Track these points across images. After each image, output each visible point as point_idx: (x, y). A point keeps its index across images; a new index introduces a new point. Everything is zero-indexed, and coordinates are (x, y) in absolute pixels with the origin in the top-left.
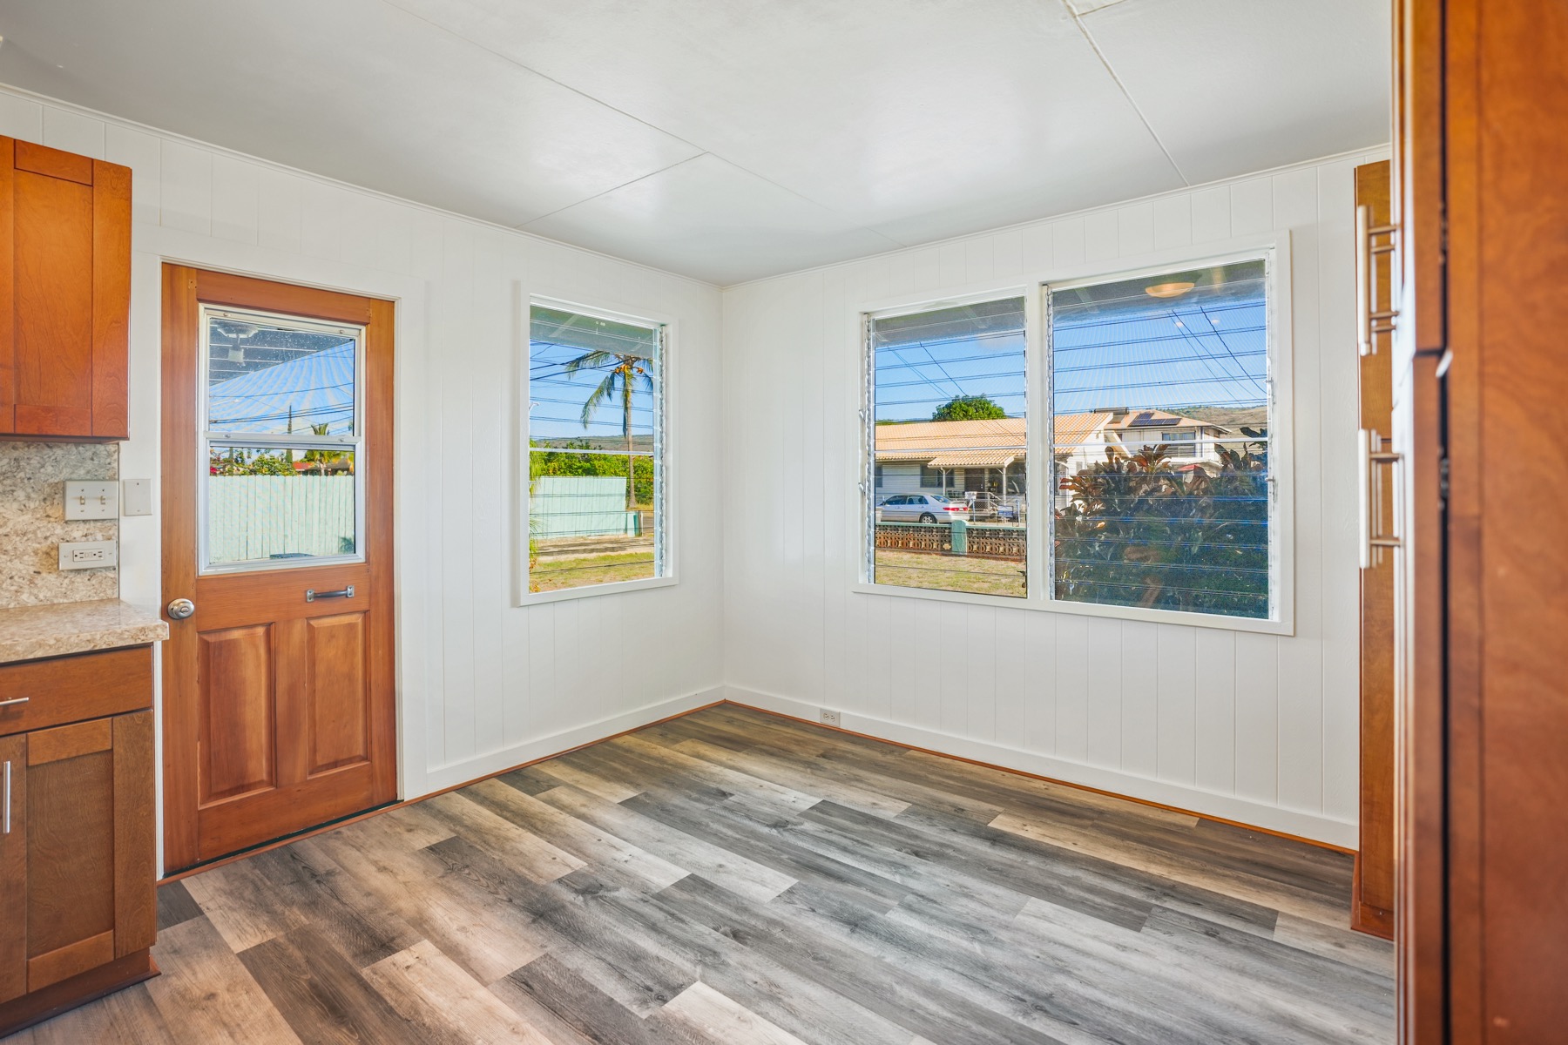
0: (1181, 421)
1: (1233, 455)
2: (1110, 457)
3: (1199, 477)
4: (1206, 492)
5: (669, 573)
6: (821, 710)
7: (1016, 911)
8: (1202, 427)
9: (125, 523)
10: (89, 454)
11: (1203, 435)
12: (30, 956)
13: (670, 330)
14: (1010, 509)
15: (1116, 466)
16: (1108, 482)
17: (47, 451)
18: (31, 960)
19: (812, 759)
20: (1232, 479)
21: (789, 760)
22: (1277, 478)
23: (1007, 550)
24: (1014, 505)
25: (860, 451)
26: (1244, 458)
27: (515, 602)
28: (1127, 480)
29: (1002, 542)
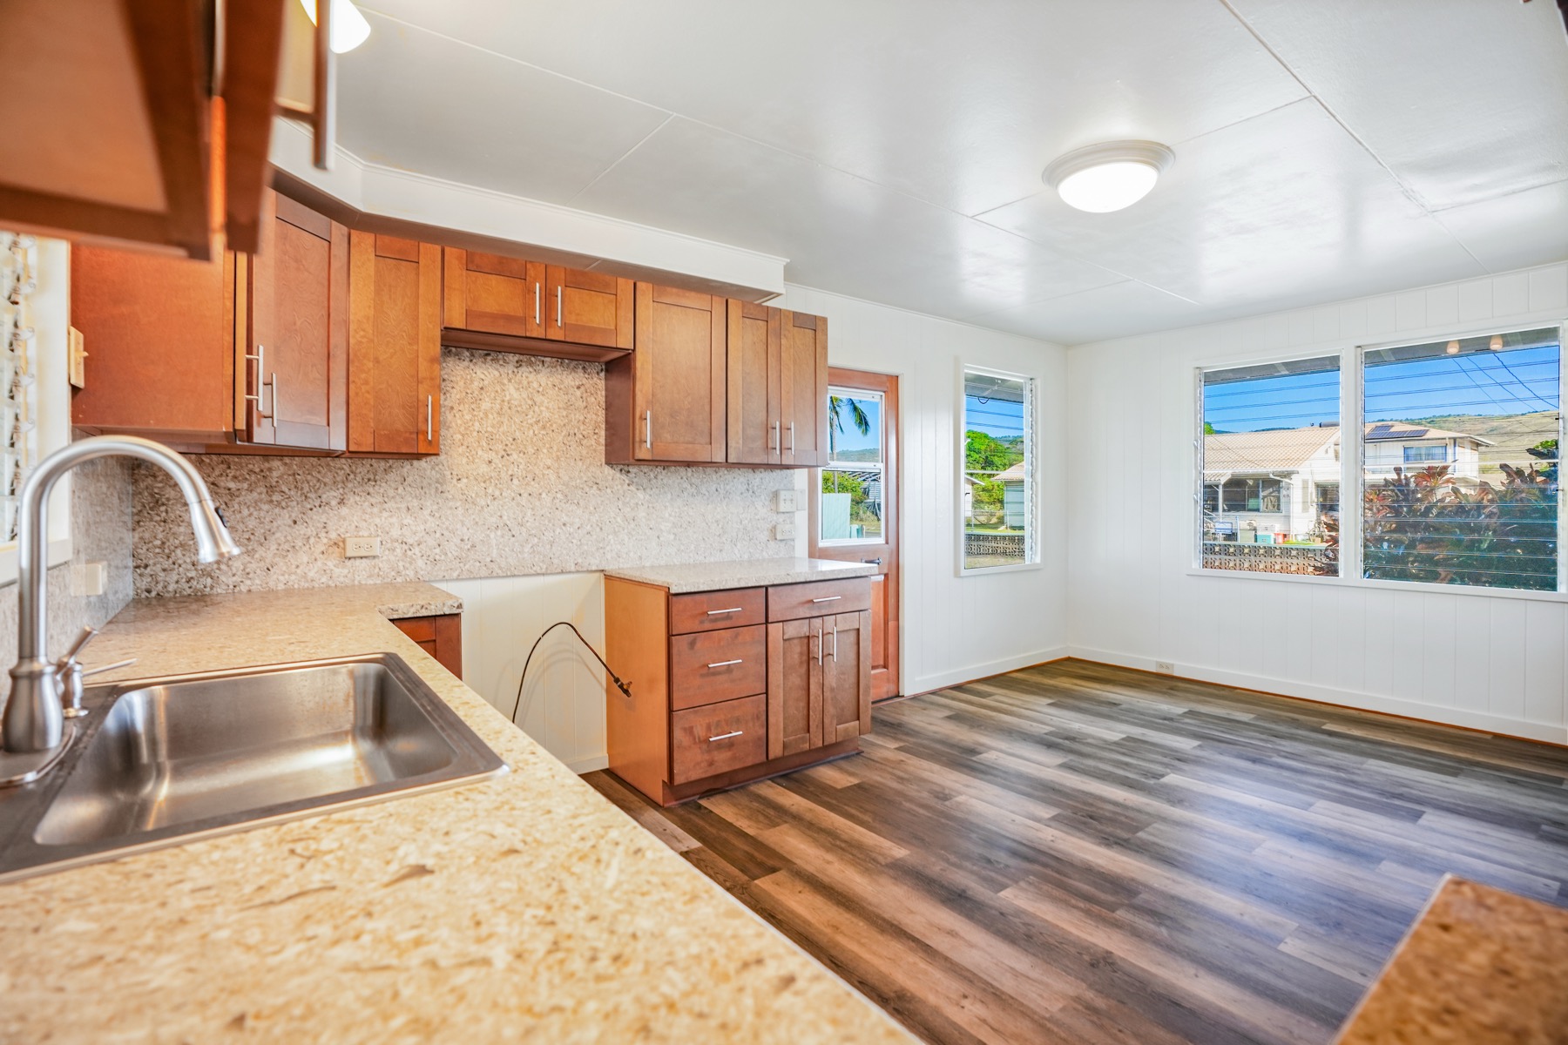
0: (1428, 433)
1: (1519, 473)
2: (1399, 474)
3: (1485, 490)
4: (1491, 501)
5: (1038, 560)
6: (1157, 662)
7: (1362, 764)
8: (1455, 439)
9: (796, 514)
10: (784, 475)
11: (1457, 448)
12: (837, 725)
13: (1038, 382)
14: (1229, 526)
15: (1404, 482)
16: (1396, 494)
17: (771, 473)
18: (838, 727)
19: (1165, 690)
20: (1516, 491)
21: (1149, 691)
22: (1565, 489)
23: (1238, 565)
24: (1233, 522)
25: (1194, 471)
26: (1530, 475)
27: (957, 574)
28: (1415, 492)
29: (1232, 558)
